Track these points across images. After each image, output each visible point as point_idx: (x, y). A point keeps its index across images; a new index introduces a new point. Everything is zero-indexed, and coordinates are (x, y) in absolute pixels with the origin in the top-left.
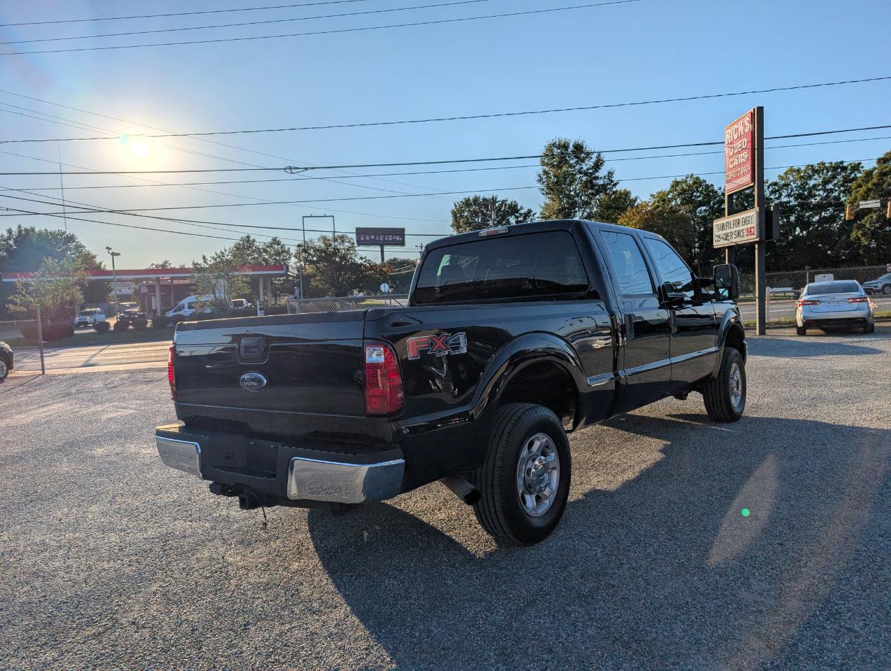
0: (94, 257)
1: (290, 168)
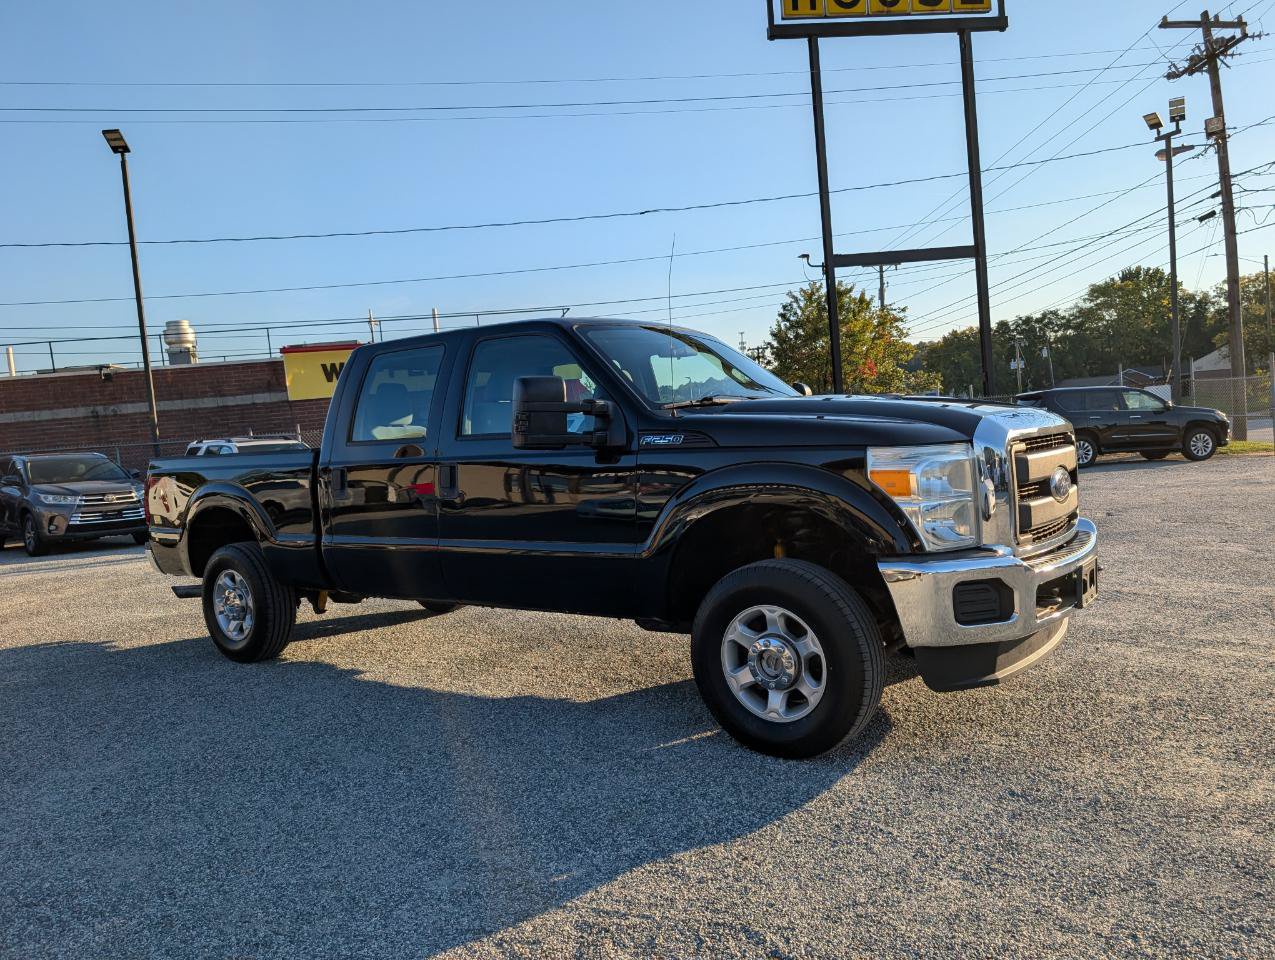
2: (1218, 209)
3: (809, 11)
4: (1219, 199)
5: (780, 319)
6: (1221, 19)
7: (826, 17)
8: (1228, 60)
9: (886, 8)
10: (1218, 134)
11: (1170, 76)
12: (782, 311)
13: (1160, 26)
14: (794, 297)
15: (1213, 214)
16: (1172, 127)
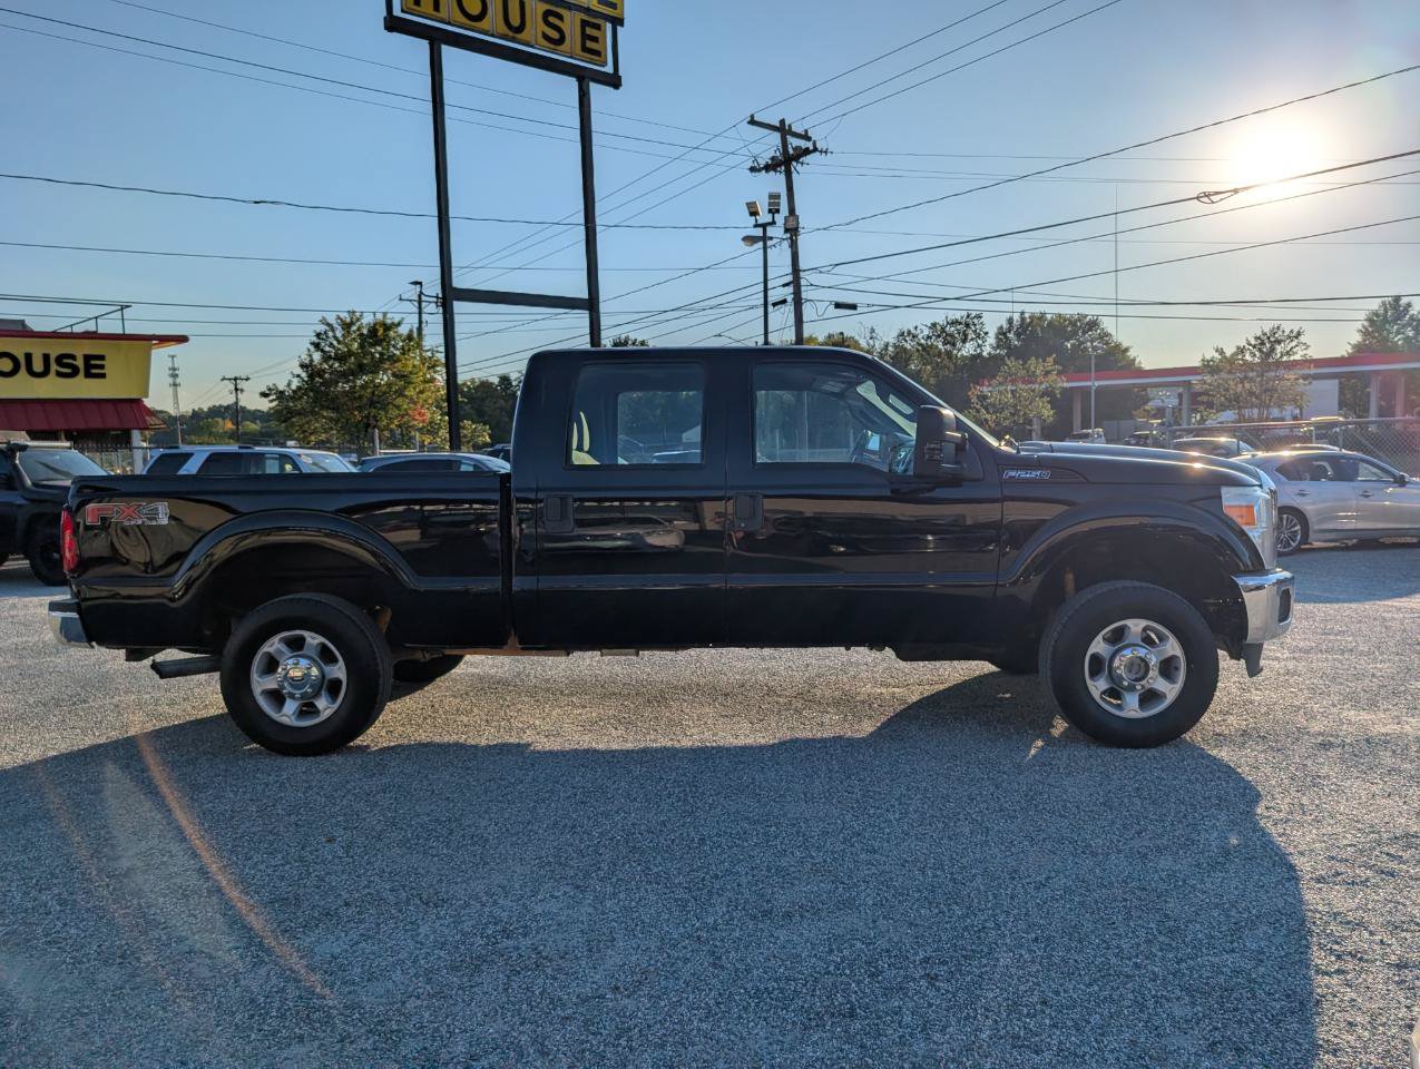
0: (1127, 350)
1: (1207, 195)
2: (790, 298)
3: (430, 10)
4: (790, 289)
5: (312, 348)
6: (794, 129)
7: (449, 23)
8: (799, 167)
9: (511, 34)
10: (793, 231)
11: (752, 169)
12: (315, 339)
13: (749, 123)
14: (328, 325)
15: (784, 302)
16: (768, 218)
